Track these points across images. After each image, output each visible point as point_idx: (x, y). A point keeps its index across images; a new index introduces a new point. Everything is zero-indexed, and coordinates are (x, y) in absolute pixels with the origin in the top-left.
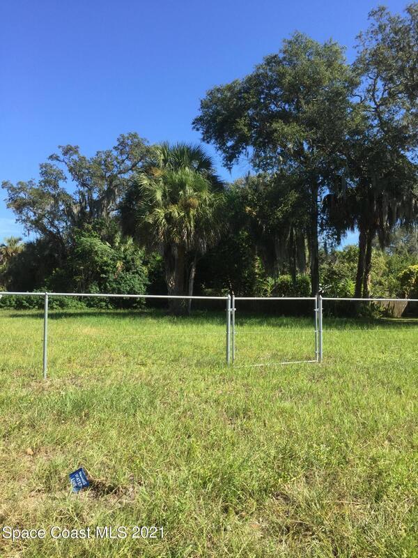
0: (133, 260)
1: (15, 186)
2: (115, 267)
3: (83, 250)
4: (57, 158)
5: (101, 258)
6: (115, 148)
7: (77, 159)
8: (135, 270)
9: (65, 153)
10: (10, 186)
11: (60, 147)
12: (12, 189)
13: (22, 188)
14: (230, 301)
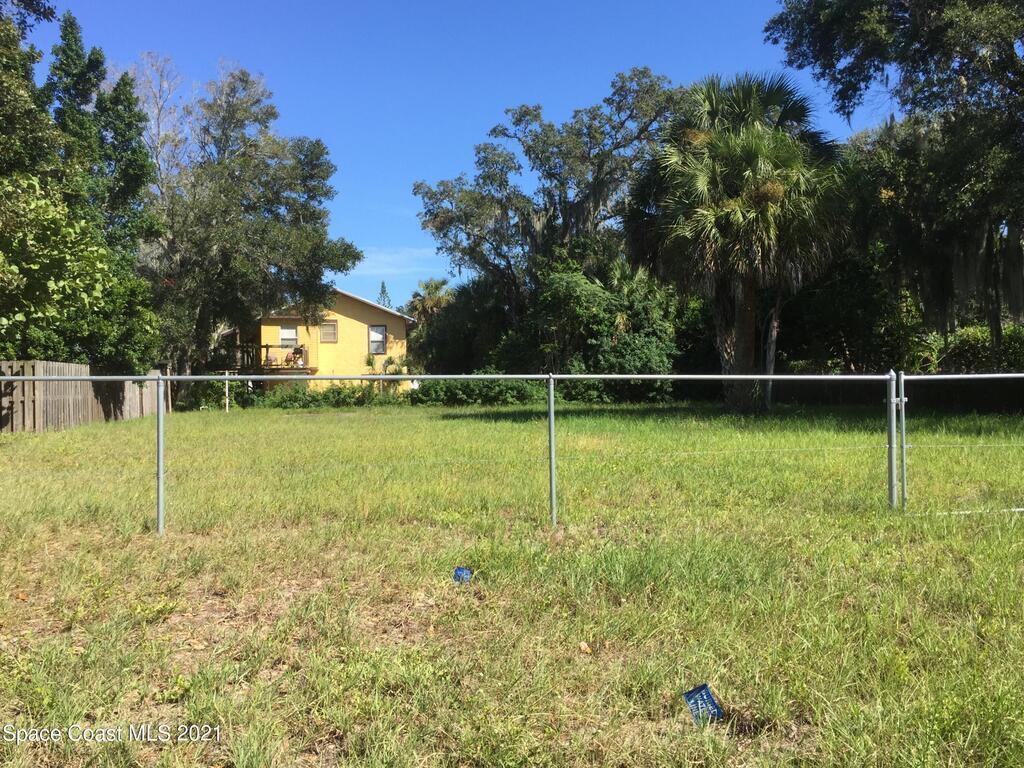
0: (645, 309)
1: (435, 189)
2: (612, 324)
3: (555, 296)
4: (504, 133)
5: (587, 308)
6: (608, 101)
7: (539, 130)
8: (651, 330)
9: (518, 122)
10: (426, 190)
11: (507, 111)
12: (430, 195)
13: (446, 191)
14: (894, 383)
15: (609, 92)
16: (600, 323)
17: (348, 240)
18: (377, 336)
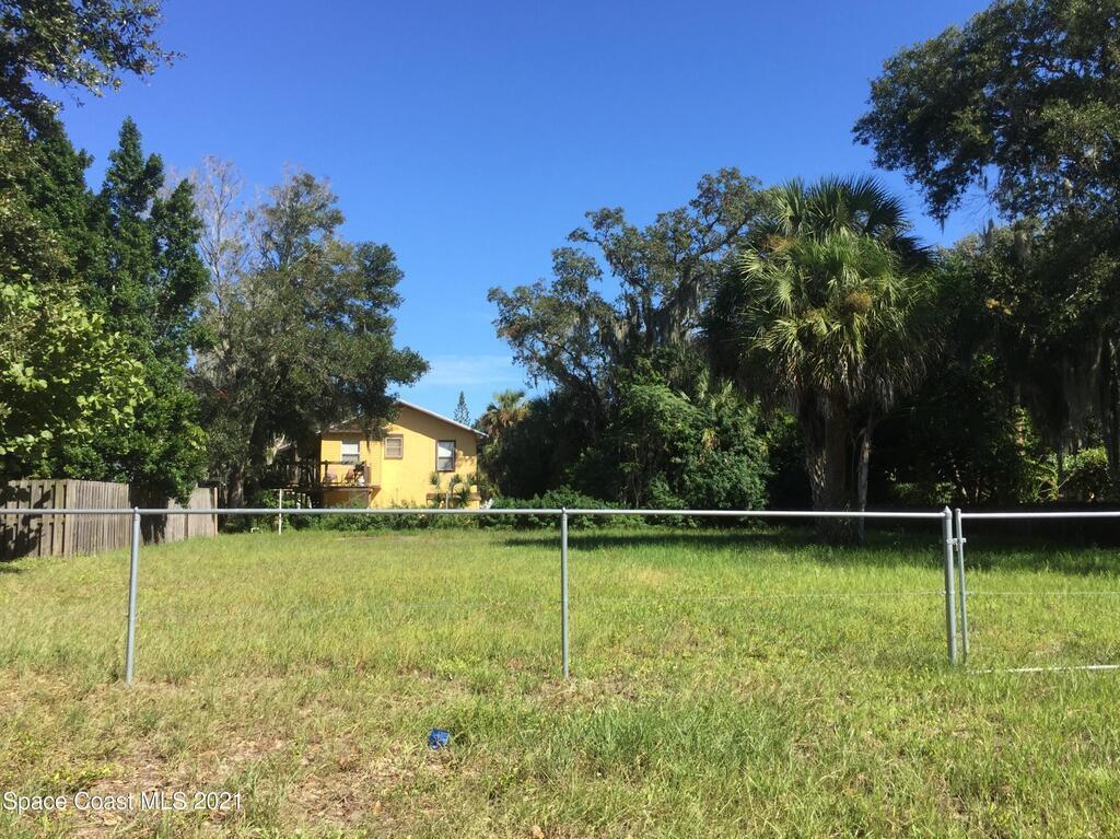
0: (735, 425)
1: (510, 295)
2: (699, 441)
3: (637, 410)
4: (584, 236)
5: (672, 424)
6: (695, 203)
7: (621, 234)
8: (741, 448)
9: (598, 225)
10: (502, 296)
11: (587, 214)
12: (505, 301)
13: (522, 298)
14: (950, 522)
15: (695, 194)
16: (685, 439)
17: (414, 350)
18: (445, 452)
